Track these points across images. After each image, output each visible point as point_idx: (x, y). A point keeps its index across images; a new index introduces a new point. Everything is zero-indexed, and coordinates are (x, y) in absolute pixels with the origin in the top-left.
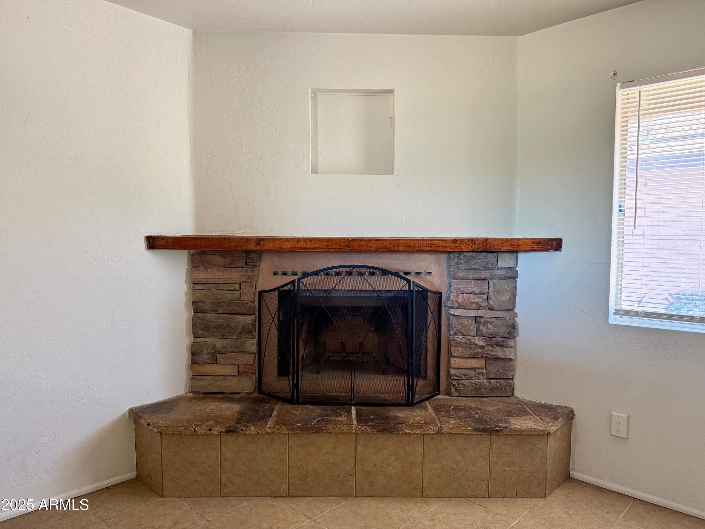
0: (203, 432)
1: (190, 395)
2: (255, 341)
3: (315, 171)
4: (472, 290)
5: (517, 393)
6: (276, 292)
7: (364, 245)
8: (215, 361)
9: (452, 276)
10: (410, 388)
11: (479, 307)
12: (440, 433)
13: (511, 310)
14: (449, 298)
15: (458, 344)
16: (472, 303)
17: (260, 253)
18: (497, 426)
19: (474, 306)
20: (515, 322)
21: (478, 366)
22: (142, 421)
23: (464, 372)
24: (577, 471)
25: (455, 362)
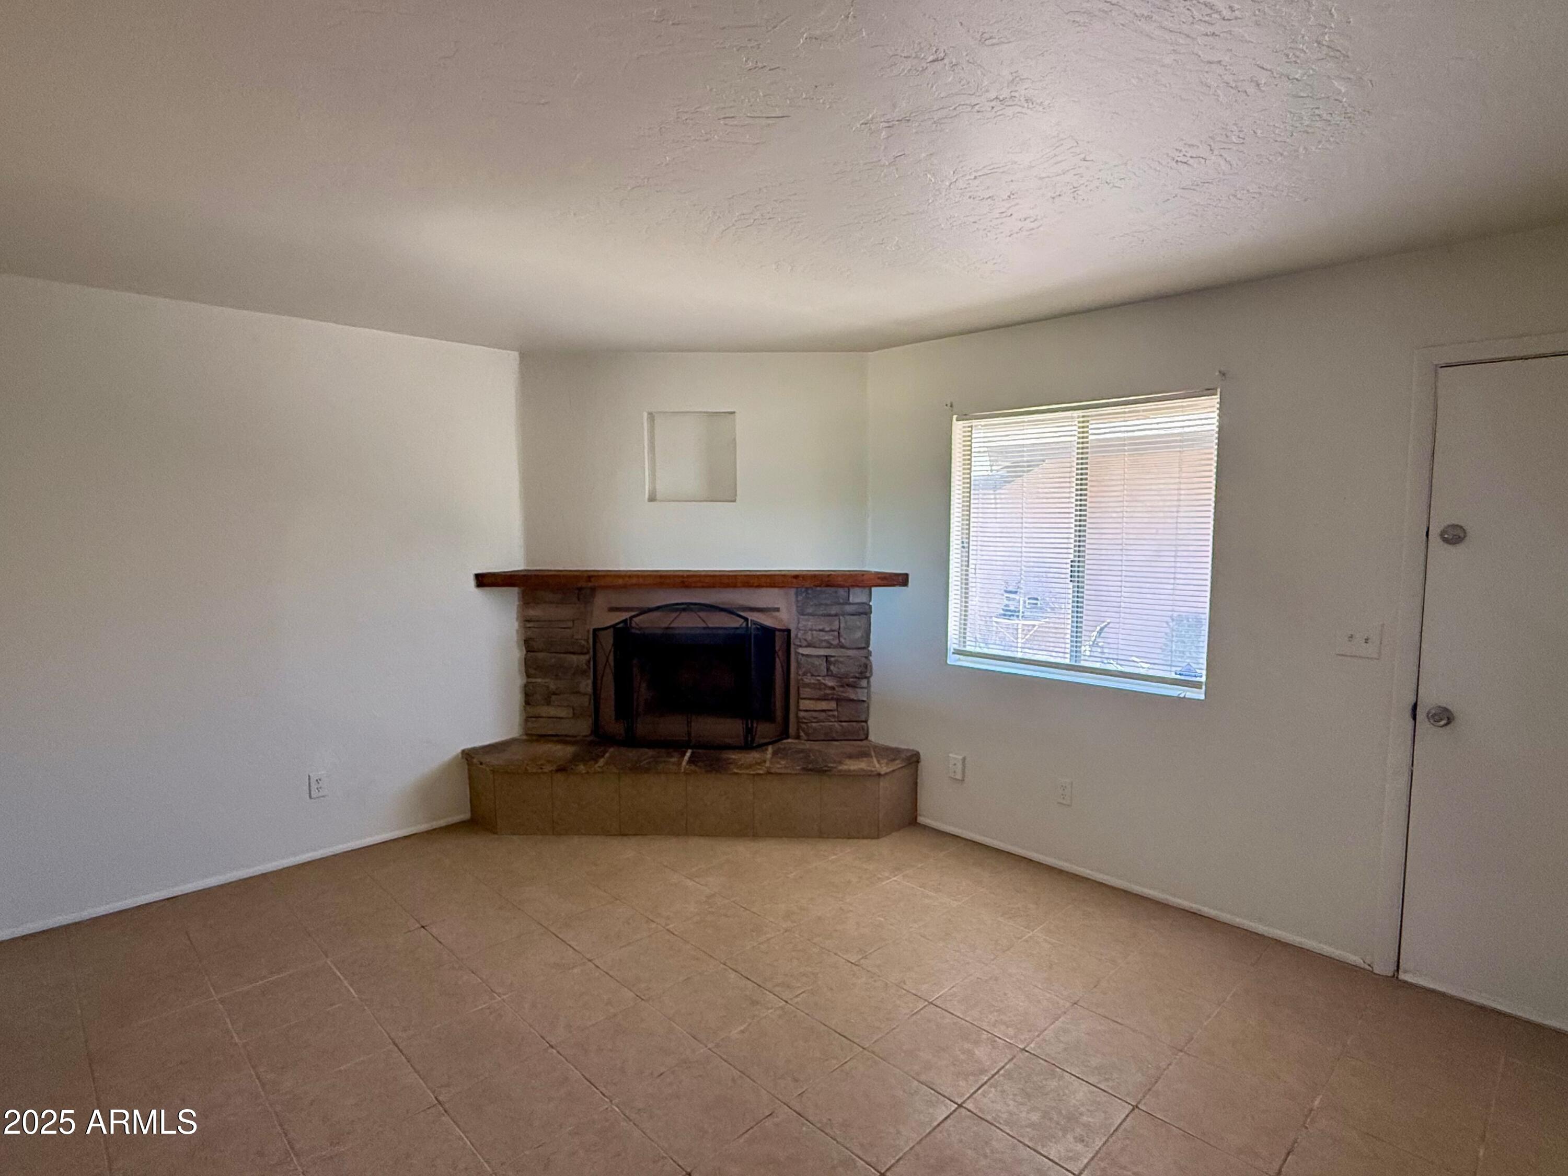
0: (534, 771)
1: (525, 737)
2: (590, 682)
3: (652, 499)
4: (821, 627)
5: (872, 737)
6: (612, 630)
7: (700, 581)
8: (548, 703)
9: (801, 613)
10: (749, 731)
11: (830, 646)
12: (769, 773)
13: (864, 648)
14: (797, 636)
15: (808, 685)
16: (822, 641)
17: (593, 590)
18: (826, 766)
19: (824, 644)
20: (869, 660)
21: (829, 708)
22: (475, 761)
23: (815, 714)
24: (924, 816)
25: (805, 704)
